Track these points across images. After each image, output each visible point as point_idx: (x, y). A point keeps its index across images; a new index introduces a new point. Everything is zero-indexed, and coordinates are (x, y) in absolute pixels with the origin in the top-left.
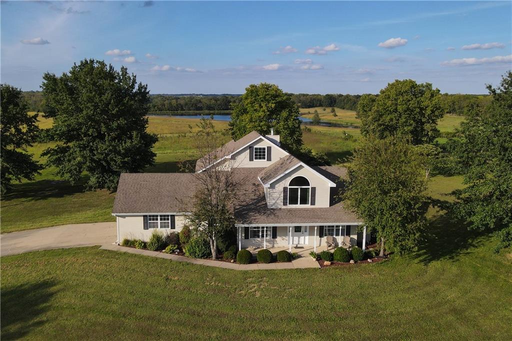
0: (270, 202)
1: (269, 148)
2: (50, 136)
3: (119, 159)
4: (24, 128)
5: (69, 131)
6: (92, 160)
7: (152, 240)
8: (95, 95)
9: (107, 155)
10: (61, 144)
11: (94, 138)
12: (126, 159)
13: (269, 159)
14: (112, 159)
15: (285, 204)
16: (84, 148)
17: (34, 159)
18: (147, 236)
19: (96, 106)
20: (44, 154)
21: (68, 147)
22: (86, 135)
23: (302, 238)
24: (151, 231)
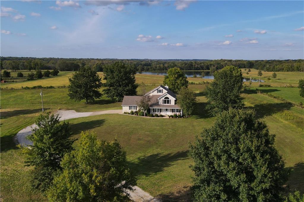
0: (159, 103)
1: (162, 90)
2: (105, 85)
3: (125, 93)
4: (97, 83)
5: (111, 84)
6: (117, 93)
7: (131, 113)
8: (118, 74)
9: (122, 91)
10: (108, 88)
11: (118, 86)
12: (127, 93)
13: (162, 93)
14: (123, 93)
15: (163, 104)
16: (115, 89)
17: (100, 92)
18: (130, 111)
19: (119, 77)
20: (103, 91)
21: (110, 89)
22: (116, 85)
23: (168, 113)
24: (131, 110)
